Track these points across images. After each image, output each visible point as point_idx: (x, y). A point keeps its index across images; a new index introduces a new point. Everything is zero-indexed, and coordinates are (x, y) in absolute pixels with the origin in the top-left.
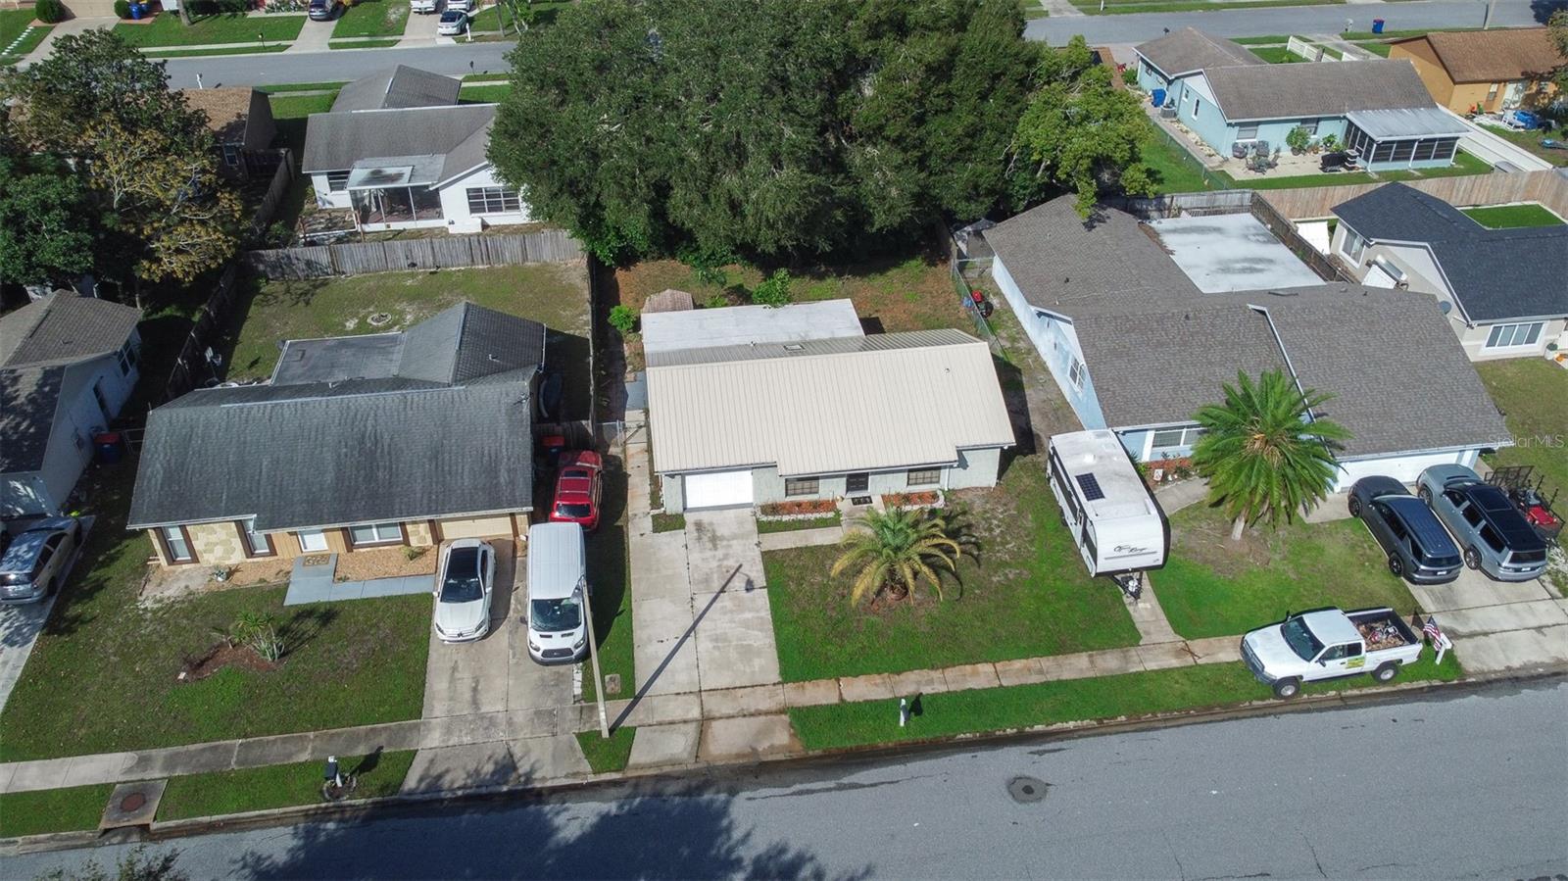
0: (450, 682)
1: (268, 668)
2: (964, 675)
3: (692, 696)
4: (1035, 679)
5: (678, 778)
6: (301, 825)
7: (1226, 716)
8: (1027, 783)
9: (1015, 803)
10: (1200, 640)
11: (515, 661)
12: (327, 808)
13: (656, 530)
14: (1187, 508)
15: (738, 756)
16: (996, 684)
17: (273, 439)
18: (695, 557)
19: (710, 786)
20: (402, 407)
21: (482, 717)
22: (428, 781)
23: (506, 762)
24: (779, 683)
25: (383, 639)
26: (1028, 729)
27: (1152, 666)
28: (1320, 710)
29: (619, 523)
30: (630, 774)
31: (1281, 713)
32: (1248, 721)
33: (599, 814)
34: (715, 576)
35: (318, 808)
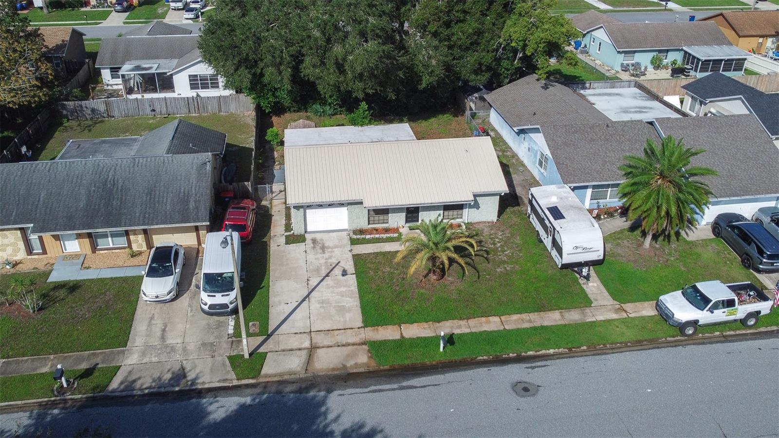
0: (148, 326)
1: (30, 317)
2: (481, 323)
3: (305, 335)
4: (527, 325)
5: (294, 383)
6: (35, 412)
7: (651, 346)
8: (526, 385)
9: (518, 398)
10: (629, 304)
11: (192, 314)
12: (54, 401)
13: (287, 243)
14: (614, 233)
15: (333, 369)
16: (502, 328)
17: (49, 181)
18: (311, 257)
19: (315, 387)
20: (132, 165)
21: (167, 346)
22: (126, 384)
23: (180, 372)
24: (361, 327)
25: (108, 302)
26: (523, 354)
27: (600, 318)
28: (711, 343)
29: (264, 240)
30: (261, 380)
31: (686, 345)
32: (666, 349)
33: (238, 404)
34: (323, 268)
35: (48, 401)
